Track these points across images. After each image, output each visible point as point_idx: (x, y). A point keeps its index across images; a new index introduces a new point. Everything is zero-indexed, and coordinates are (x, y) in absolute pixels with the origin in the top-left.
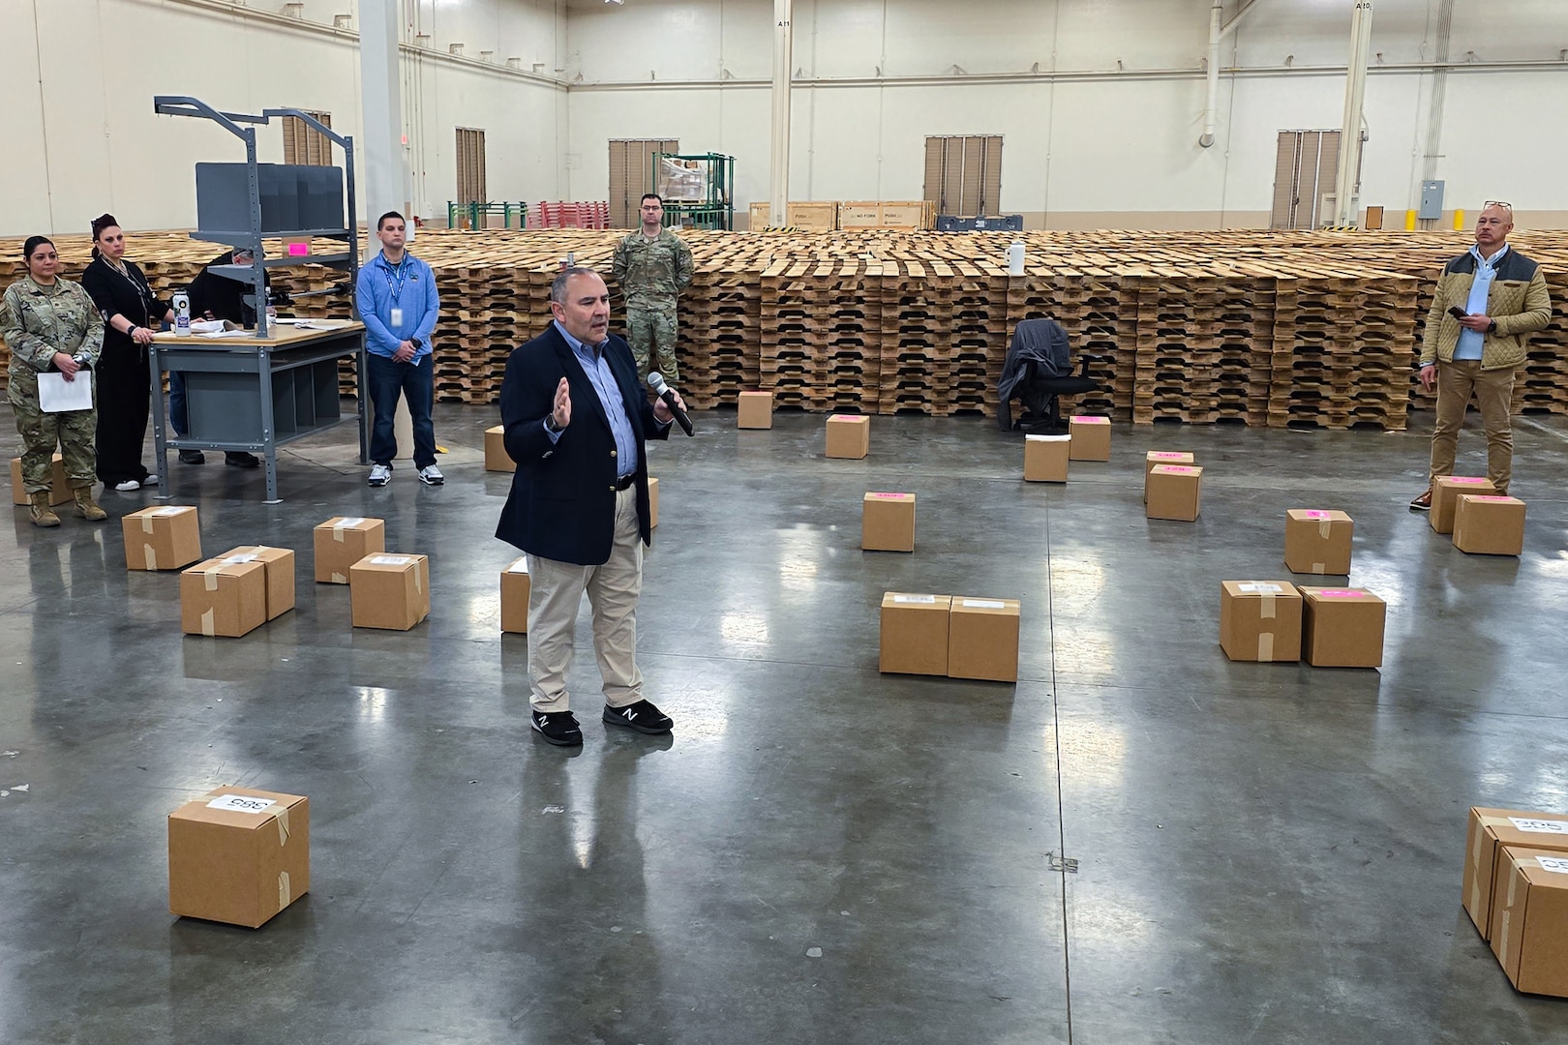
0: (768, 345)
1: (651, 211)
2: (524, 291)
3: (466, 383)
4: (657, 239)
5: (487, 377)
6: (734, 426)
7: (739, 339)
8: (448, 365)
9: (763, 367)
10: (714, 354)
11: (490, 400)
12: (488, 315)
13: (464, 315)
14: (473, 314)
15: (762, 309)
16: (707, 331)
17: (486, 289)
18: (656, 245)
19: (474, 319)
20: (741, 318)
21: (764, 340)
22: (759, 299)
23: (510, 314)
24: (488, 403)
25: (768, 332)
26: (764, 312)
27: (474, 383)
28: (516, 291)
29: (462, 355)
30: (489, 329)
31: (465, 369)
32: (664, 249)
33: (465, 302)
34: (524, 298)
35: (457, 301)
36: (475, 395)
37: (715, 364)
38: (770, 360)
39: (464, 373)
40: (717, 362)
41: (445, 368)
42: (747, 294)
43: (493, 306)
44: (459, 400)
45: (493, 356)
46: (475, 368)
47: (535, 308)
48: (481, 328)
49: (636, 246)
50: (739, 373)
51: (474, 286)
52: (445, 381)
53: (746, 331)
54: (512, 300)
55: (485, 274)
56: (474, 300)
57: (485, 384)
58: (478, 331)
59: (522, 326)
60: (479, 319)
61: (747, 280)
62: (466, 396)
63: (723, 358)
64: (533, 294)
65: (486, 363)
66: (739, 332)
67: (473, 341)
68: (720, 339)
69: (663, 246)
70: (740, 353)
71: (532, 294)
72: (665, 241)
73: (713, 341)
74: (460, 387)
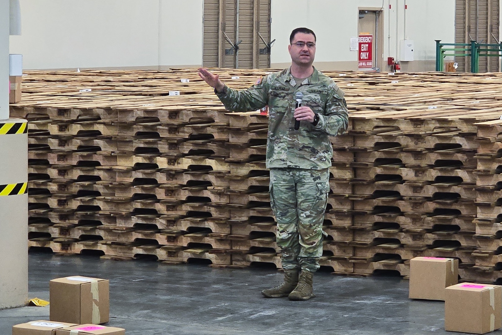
0: (486, 206)
1: (306, 48)
2: (224, 137)
3: (161, 239)
4: (305, 82)
5: (183, 233)
6: (404, 295)
7: (456, 197)
8: (144, 219)
9: (479, 231)
10: (429, 214)
11: (185, 260)
12: (186, 163)
13: (162, 162)
14: (172, 161)
15: (479, 164)
16: (421, 187)
17: (186, 133)
18: (305, 89)
19: (172, 167)
20: (460, 173)
21: (480, 199)
22: (475, 151)
23: (209, 162)
24: (183, 263)
25: (483, 191)
26: (480, 167)
27: (170, 239)
28: (216, 136)
29: (159, 207)
30: (186, 179)
31: (160, 223)
32: (313, 96)
33: (163, 147)
34: (223, 143)
35: (155, 146)
36: (171, 253)
37: (430, 226)
38: (486, 223)
39: (160, 227)
40: (432, 224)
41: (140, 222)
42: (466, 145)
43: (192, 153)
44: (154, 259)
45: (189, 209)
46: (172, 222)
47: (235, 156)
48: (179, 177)
49: (280, 88)
50: (457, 238)
51: (173, 129)
52: (140, 236)
53: (465, 189)
54: (212, 147)
55: (185, 117)
56: (173, 145)
57: (181, 241)
58: (174, 181)
59: (220, 175)
60: (177, 167)
61: (465, 128)
62: (161, 254)
63: (439, 219)
64: (233, 140)
65: (183, 217)
66: (456, 189)
67: (170, 191)
68: (437, 196)
69: (313, 92)
70: (457, 213)
71: (231, 140)
72: (316, 85)
73: (428, 199)
74: (155, 243)
